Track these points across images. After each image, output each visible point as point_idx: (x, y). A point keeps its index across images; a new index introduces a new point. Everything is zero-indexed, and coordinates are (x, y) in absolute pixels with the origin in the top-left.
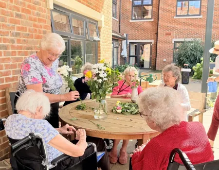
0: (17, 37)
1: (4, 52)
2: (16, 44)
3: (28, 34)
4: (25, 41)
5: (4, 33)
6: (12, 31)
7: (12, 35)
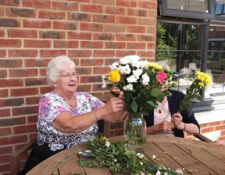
0: (80, 20)
1: (55, 41)
2: (78, 31)
3: (105, 17)
4: (97, 26)
5: (55, 14)
6: (71, 12)
7: (73, 17)
